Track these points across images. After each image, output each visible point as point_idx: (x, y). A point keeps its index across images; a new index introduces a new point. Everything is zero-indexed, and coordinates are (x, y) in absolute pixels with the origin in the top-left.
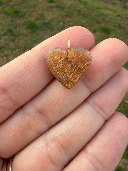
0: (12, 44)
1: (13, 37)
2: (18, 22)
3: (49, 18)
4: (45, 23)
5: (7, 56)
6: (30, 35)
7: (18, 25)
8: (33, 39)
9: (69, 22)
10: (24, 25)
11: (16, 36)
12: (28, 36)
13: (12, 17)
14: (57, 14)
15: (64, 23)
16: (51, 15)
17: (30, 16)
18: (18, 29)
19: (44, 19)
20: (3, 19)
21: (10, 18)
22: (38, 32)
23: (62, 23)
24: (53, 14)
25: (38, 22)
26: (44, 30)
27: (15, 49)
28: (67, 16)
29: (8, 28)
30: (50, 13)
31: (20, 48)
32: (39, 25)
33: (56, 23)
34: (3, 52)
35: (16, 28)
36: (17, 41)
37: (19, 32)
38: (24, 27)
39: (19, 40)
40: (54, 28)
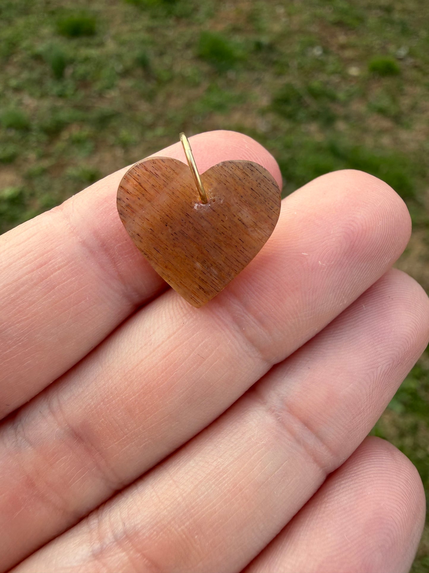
0: (144, 106)
1: (151, 86)
2: (171, 34)
3: (277, 27)
4: (259, 46)
5: (125, 145)
6: (206, 84)
7: (170, 44)
8: (215, 98)
9: (343, 47)
10: (188, 46)
11: (161, 82)
12: (196, 85)
13: (154, 17)
14: (306, 16)
15: (326, 51)
16: (284, 19)
17: (210, 15)
18: (167, 60)
19: (259, 31)
20: (125, 22)
21: (145, 21)
22: (231, 74)
23: (317, 51)
24: (289, 15)
25: (238, 39)
26: (251, 69)
27: (152, 127)
28: (340, 24)
29: (137, 53)
30: (281, 10)
31: (168, 123)
32: (239, 53)
33: (297, 48)
34: (115, 133)
35: (161, 54)
36: (160, 98)
37: (170, 69)
38: (190, 53)
39: (169, 96)
40: (287, 66)
